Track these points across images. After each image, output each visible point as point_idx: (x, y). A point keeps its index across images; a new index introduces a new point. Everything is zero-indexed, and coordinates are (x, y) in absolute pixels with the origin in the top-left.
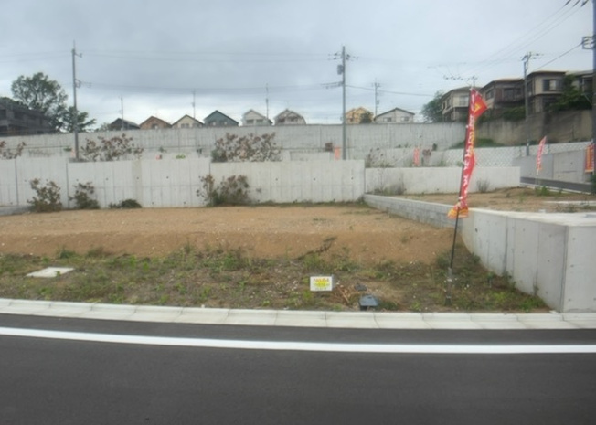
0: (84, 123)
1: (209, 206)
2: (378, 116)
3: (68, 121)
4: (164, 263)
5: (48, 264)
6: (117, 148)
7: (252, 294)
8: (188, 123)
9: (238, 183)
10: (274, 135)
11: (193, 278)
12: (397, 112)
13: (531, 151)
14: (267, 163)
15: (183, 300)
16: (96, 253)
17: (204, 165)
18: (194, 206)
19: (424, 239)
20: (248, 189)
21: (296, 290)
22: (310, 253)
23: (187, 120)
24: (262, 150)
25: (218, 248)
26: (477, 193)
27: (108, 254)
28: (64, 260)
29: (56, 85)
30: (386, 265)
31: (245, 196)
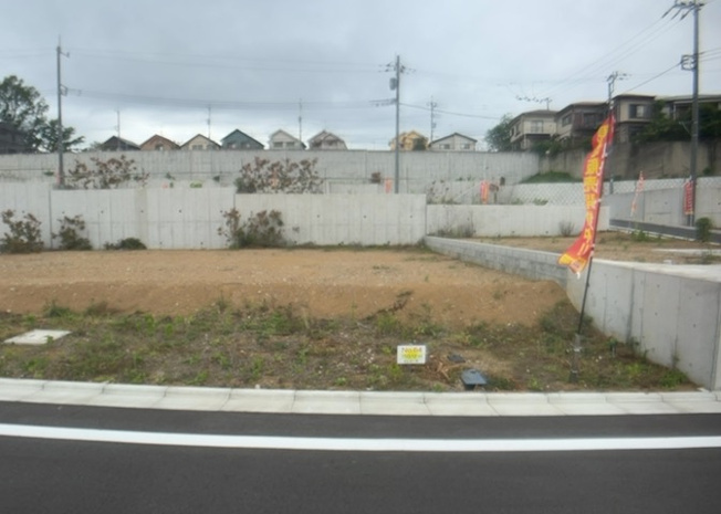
0: (71, 140)
1: (233, 248)
2: (434, 142)
3: (49, 138)
4: (192, 323)
5: (33, 325)
6: (115, 173)
7: (318, 369)
8: (200, 144)
9: (270, 220)
10: (315, 161)
11: (235, 345)
12: (456, 138)
13: (615, 188)
14: (307, 195)
15: (228, 378)
16: (99, 310)
17: (227, 197)
18: (214, 247)
19: (521, 295)
20: (283, 228)
21: (374, 362)
22: (382, 311)
23: (200, 140)
24: (300, 179)
25: (261, 304)
26: (559, 236)
27: (114, 312)
28: (54, 320)
29: (33, 93)
30: (479, 328)
31: (279, 236)
